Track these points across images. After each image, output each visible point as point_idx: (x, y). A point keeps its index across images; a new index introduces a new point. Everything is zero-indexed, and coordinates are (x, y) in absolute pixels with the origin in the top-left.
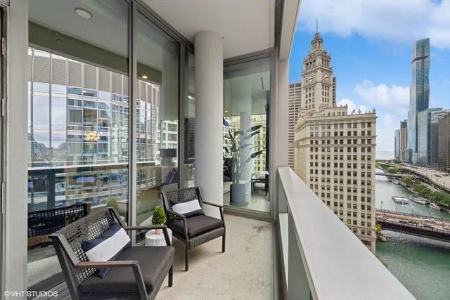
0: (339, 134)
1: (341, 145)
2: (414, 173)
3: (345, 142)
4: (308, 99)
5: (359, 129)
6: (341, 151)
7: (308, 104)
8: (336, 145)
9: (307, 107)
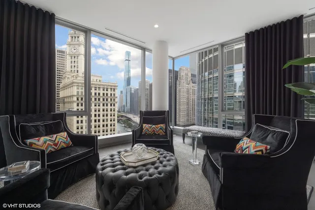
0: (97, 94)
1: (99, 102)
2: (126, 117)
3: (101, 100)
4: (73, 65)
5: (109, 92)
6: (99, 106)
7: (73, 69)
8: (96, 102)
9: (71, 71)
